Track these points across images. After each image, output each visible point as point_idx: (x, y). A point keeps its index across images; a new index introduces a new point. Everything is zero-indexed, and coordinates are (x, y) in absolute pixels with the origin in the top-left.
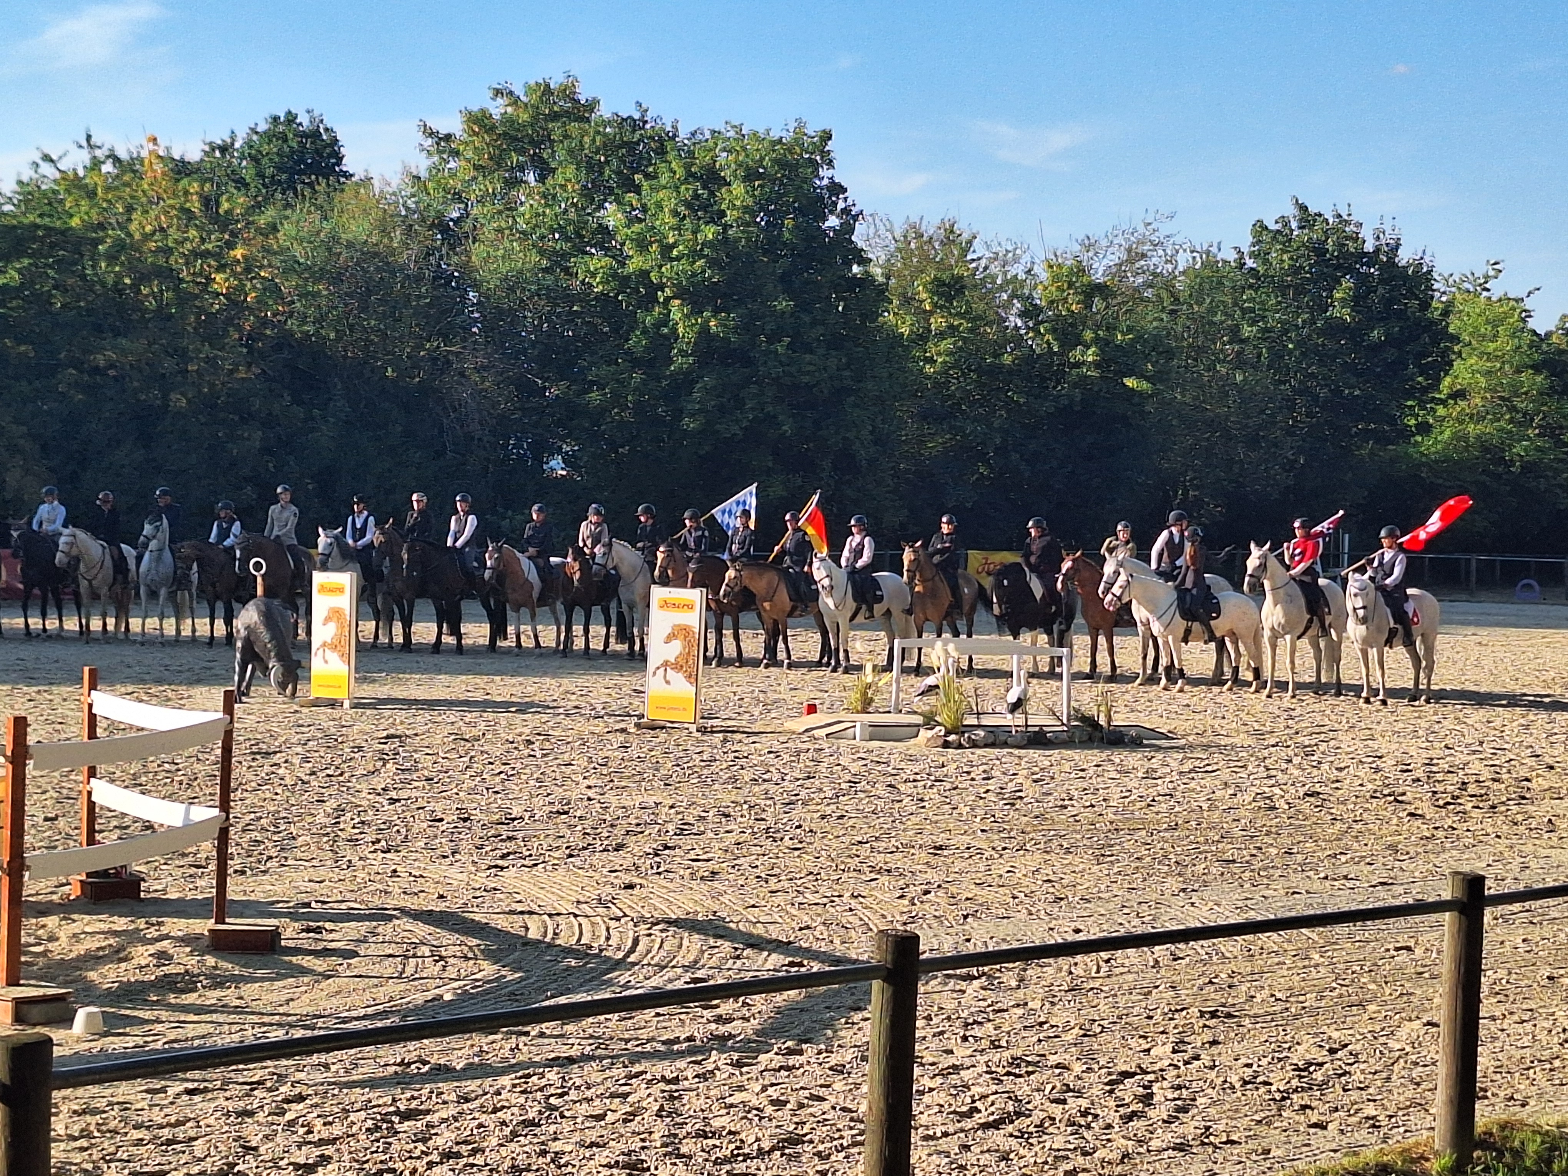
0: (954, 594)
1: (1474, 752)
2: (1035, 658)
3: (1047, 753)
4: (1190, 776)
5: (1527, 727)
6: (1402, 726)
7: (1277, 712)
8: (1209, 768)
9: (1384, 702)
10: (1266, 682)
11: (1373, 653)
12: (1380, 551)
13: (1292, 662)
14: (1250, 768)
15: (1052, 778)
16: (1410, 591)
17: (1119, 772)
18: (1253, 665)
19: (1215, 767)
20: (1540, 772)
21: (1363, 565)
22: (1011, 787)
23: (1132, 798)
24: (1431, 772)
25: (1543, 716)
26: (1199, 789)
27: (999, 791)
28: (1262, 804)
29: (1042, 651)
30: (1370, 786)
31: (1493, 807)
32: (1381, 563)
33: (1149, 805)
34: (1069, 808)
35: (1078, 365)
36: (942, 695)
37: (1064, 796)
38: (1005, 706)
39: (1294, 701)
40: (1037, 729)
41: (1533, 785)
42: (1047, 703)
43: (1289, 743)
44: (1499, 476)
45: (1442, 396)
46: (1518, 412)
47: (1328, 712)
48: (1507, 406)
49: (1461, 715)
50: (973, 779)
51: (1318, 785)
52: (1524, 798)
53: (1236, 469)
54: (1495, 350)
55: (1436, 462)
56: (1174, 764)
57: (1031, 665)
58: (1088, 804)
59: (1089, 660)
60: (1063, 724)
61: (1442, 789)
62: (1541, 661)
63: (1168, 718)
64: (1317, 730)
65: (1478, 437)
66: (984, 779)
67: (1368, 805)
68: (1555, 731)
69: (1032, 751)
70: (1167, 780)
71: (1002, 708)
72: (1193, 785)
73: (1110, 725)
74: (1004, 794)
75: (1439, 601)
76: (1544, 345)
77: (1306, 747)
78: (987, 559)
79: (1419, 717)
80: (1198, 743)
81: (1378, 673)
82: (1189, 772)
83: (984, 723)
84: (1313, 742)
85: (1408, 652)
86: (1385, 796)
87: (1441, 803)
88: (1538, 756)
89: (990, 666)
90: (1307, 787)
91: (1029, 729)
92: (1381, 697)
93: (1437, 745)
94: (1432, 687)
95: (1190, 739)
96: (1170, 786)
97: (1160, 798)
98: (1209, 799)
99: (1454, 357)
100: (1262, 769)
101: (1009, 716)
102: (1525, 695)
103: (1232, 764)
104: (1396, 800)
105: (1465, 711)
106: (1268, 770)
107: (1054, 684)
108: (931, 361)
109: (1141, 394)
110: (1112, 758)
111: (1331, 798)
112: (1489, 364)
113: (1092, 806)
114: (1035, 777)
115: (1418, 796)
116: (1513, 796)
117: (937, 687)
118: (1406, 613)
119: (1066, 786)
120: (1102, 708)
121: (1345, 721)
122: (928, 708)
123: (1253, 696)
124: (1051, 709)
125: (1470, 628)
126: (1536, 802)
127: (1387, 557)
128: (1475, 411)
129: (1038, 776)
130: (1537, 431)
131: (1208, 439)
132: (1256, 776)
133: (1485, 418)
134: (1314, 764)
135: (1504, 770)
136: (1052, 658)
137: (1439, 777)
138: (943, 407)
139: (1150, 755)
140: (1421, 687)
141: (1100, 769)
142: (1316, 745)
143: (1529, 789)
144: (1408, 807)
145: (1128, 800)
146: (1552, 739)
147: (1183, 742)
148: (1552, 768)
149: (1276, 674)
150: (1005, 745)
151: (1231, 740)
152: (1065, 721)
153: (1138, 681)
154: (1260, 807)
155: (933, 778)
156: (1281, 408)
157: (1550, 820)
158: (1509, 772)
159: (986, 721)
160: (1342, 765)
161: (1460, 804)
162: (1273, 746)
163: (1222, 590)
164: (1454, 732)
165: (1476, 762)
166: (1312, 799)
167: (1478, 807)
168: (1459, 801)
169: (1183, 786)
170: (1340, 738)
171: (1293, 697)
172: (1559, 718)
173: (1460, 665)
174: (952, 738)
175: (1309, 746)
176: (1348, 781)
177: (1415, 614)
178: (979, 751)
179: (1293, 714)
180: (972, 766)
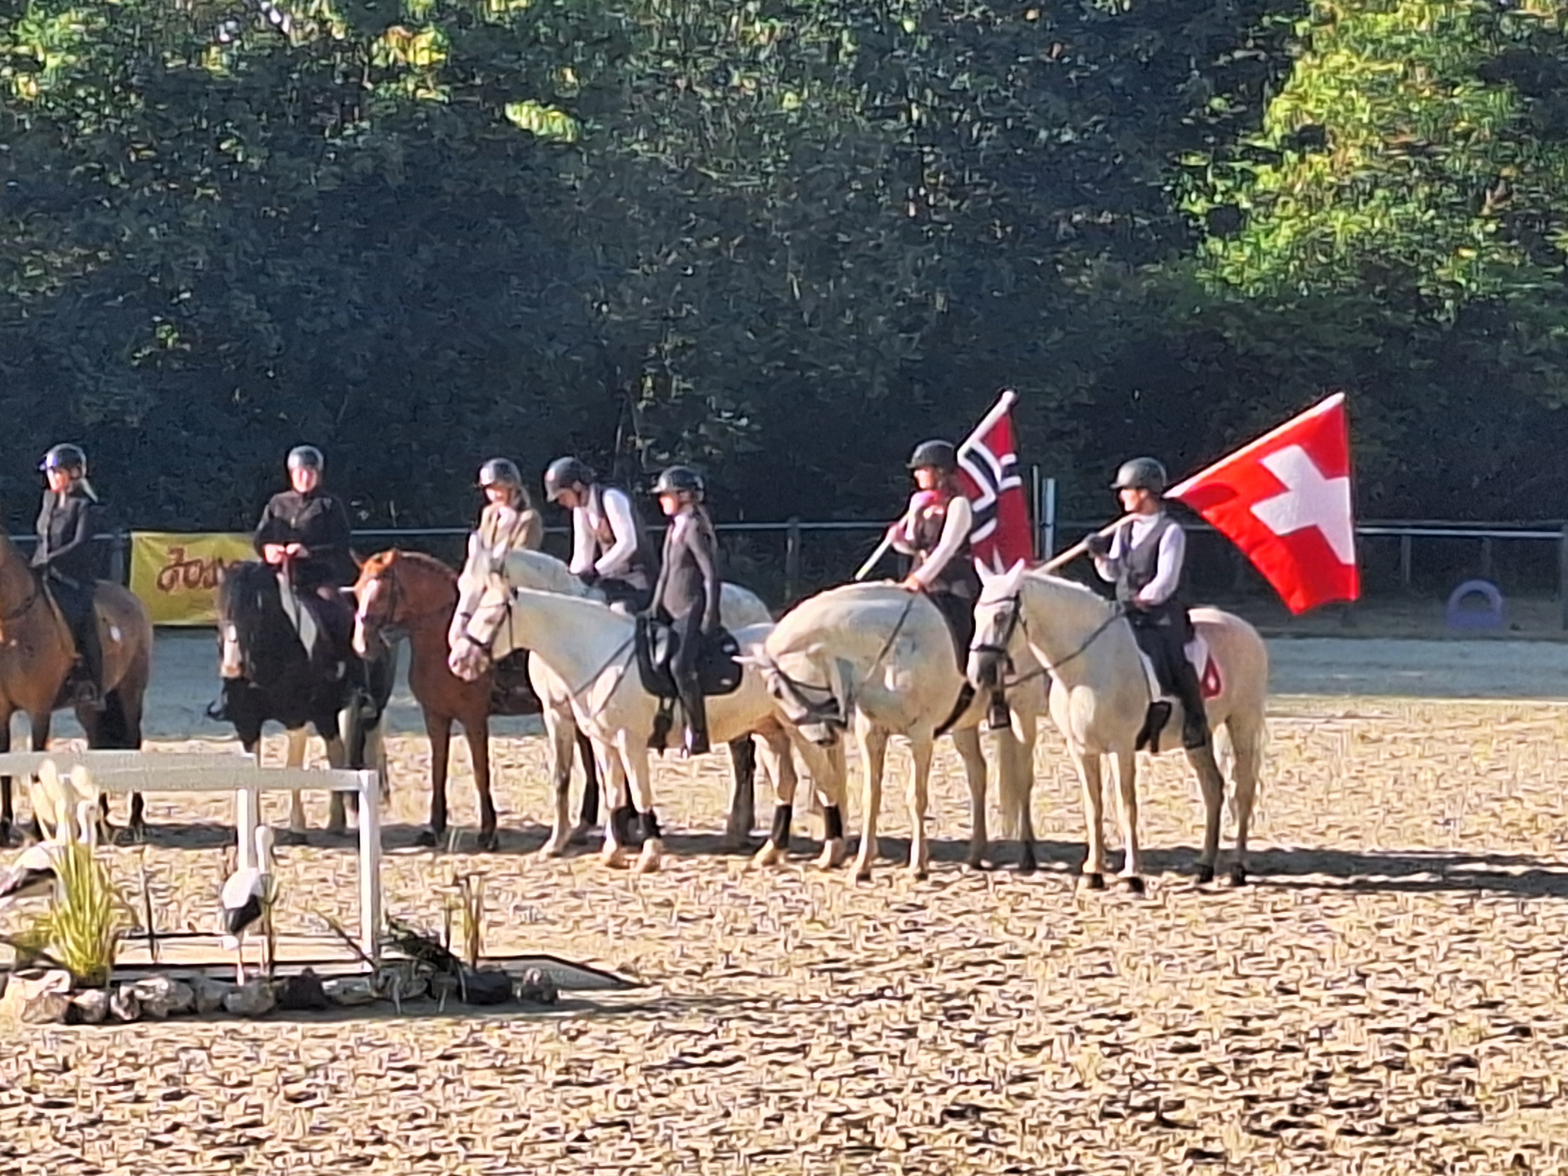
0: (80, 645)
1: (1345, 999)
2: (296, 797)
3: (324, 1028)
4: (673, 1075)
5: (1470, 936)
6: (1180, 941)
7: (883, 915)
8: (717, 1056)
9: (1137, 885)
10: (857, 841)
11: (1110, 764)
12: (1124, 520)
13: (922, 794)
14: (815, 1053)
15: (335, 1090)
16: (1197, 615)
17: (500, 1070)
18: (824, 801)
19: (729, 1053)
20: (1497, 1043)
21: (1085, 553)
22: (235, 1114)
23: (530, 1133)
24: (1244, 1050)
25: (1508, 906)
26: (691, 1106)
27: (203, 1125)
28: (840, 1138)
29: (317, 780)
30: (1100, 1089)
31: (1388, 1130)
32: (1125, 550)
33: (571, 1150)
34: (377, 1164)
35: (393, 73)
36: (63, 894)
37: (364, 1134)
38: (220, 915)
39: (923, 885)
40: (298, 971)
41: (1480, 1075)
42: (323, 906)
43: (909, 989)
44: (1406, 334)
45: (1270, 145)
46: (1447, 181)
47: (1004, 911)
48: (1421, 167)
49: (1315, 910)
50: (138, 1099)
51: (975, 1090)
52: (1460, 1106)
53: (782, 326)
54: (1394, 31)
55: (1260, 301)
56: (632, 1049)
57: (287, 813)
58: (422, 1151)
59: (430, 797)
60: (364, 958)
61: (1269, 1092)
62: (1506, 776)
63: (619, 936)
64: (976, 955)
65: (1356, 244)
66: (167, 1098)
67: (1095, 1135)
68: (1535, 943)
69: (287, 1025)
70: (616, 1087)
71: (215, 922)
72: (676, 1097)
73: (476, 957)
74: (216, 1133)
75: (1264, 635)
76: (1506, 21)
77: (950, 997)
78: (181, 552)
79: (1219, 920)
80: (689, 993)
81: (1122, 814)
82: (669, 1067)
83: (166, 958)
84: (967, 986)
85: (1193, 759)
86: (1136, 1110)
87: (1266, 1123)
88: (1493, 1005)
89: (185, 819)
90: (951, 1094)
91: (279, 971)
92: (1128, 872)
93: (1257, 984)
94: (1251, 846)
95: (673, 985)
96: (624, 1101)
97: (598, 1132)
98: (715, 1132)
99: (1296, 49)
100: (844, 1054)
101: (231, 941)
102: (1467, 859)
103: (771, 1044)
104: (1161, 1121)
105: (1326, 901)
106: (858, 1055)
107: (342, 859)
108: (34, 66)
109: (549, 142)
110: (483, 1036)
111: (1006, 1120)
112: (1377, 67)
113: (433, 1156)
114: (293, 1089)
115: (1213, 1108)
116: (1434, 1103)
117: (49, 873)
118: (1191, 667)
119: (369, 1111)
120: (459, 916)
121: (1042, 931)
122: (28, 925)
123: (825, 878)
124: (333, 926)
125: (1338, 701)
126: (1487, 1117)
127: (1140, 534)
128: (1347, 181)
129: (301, 1087)
130: (1491, 227)
131: (716, 251)
132: (828, 1072)
133: (1371, 196)
134: (970, 1038)
135: (1416, 1041)
136: (338, 796)
137: (1264, 1061)
138: (63, 179)
139: (573, 1027)
140: (1223, 845)
141: (454, 1063)
142: (975, 992)
143: (1470, 1083)
144: (1188, 1135)
145: (520, 1139)
146: (1528, 963)
147: (653, 993)
148: (1525, 1032)
149: (880, 823)
150: (220, 1011)
151: (769, 987)
152: (367, 948)
153: (549, 846)
154: (837, 1149)
155: (39, 1099)
156: (886, 175)
157: (1519, 1159)
158: (1426, 1044)
159: (170, 953)
160: (1035, 1040)
161: (1312, 1126)
162: (872, 997)
163: (748, 619)
164: (1299, 953)
165: (1351, 1022)
166: (962, 1125)
167: (1352, 1132)
168: (1309, 1118)
169: (653, 1102)
170: (1030, 974)
171: (922, 876)
172: (1544, 911)
173: (1317, 790)
174: (89, 998)
175: (957, 994)
176: (1048, 1079)
177: (1210, 667)
178: (155, 1030)
179: (921, 917)
180: (138, 1067)
